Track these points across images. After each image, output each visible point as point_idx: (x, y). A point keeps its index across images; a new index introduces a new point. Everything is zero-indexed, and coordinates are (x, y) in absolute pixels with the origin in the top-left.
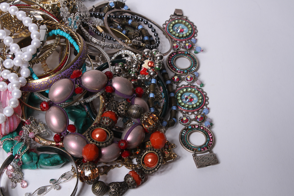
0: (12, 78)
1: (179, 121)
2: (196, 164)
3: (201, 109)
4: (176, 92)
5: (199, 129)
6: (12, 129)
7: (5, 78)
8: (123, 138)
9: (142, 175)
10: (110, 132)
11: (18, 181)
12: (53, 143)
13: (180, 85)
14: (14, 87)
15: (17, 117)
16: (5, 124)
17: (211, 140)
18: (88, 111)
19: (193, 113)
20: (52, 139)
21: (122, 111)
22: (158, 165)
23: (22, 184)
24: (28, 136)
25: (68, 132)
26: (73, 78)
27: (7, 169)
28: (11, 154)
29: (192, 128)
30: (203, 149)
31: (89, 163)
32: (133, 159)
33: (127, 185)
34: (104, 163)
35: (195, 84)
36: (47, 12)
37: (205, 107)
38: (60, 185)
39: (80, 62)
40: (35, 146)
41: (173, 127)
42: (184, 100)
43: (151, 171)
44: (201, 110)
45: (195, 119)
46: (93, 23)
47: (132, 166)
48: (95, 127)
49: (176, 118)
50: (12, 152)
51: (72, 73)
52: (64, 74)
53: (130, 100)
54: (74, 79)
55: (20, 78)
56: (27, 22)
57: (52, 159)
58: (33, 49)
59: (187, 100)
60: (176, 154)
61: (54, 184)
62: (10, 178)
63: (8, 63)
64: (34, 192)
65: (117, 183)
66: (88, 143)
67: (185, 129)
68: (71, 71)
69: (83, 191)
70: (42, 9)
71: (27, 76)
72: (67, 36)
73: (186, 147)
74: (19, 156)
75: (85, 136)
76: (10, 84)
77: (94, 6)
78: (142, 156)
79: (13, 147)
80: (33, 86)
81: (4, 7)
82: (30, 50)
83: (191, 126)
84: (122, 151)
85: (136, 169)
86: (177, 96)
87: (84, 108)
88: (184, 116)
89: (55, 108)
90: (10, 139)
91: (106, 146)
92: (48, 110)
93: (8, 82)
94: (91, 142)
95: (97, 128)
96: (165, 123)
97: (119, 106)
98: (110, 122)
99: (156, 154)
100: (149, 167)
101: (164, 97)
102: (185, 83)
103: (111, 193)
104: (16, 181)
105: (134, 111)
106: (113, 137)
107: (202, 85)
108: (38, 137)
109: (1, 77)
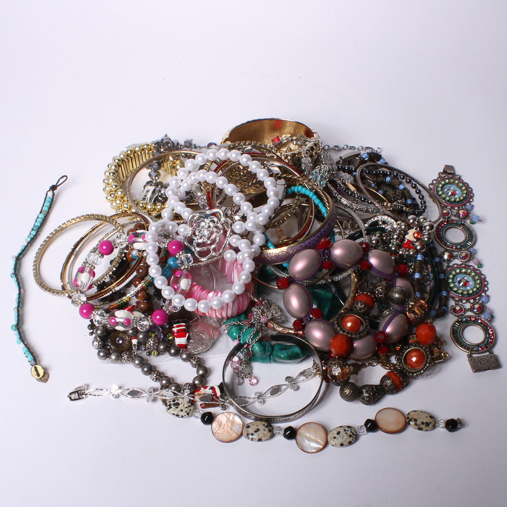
0: (243, 245)
1: (451, 310)
2: (472, 367)
3: (478, 296)
4: (447, 272)
5: (475, 322)
6: (240, 311)
7: (234, 245)
8: (381, 329)
9: (403, 378)
10: (364, 320)
11: (245, 377)
12: (290, 331)
13: (451, 264)
14: (246, 257)
15: (247, 295)
16: (233, 304)
17: (492, 337)
18: (335, 292)
19: (468, 301)
20: (291, 325)
21: (381, 294)
22: (425, 365)
23: (250, 381)
24: (260, 320)
25: (312, 318)
26: (320, 249)
27: (232, 361)
28: (238, 342)
29: (467, 320)
30: (481, 348)
31: (339, 359)
32: (391, 356)
33: (384, 388)
34: (354, 360)
35: (471, 263)
36: (286, 163)
37: (483, 294)
38: (298, 384)
39: (328, 228)
40: (266, 333)
41: (443, 318)
42: (457, 284)
43: (415, 372)
44: (478, 298)
45: (471, 309)
46: (342, 179)
47: (390, 365)
48: (345, 313)
49: (446, 306)
50: (240, 340)
51: (318, 243)
52: (308, 243)
53: (390, 281)
54: (322, 250)
55: (253, 246)
56: (262, 175)
57: (290, 351)
58: (270, 209)
59: (461, 284)
60: (447, 353)
61: (290, 382)
62: (235, 373)
63: (238, 227)
64: (266, 392)
65: (371, 386)
66: (336, 333)
67: (458, 321)
68: (317, 240)
69: (327, 394)
70: (279, 159)
71: (261, 244)
72: (311, 194)
73: (459, 344)
74: (249, 345)
75: (333, 324)
76: (240, 253)
77: (341, 157)
78: (403, 353)
79: (240, 333)
80: (268, 257)
81: (234, 155)
82: (266, 211)
83: (466, 317)
84: (379, 345)
85: (396, 369)
86: (448, 278)
87: (331, 288)
88: (456, 304)
89: (296, 286)
90: (237, 323)
91: (360, 338)
92: (288, 289)
93: (237, 250)
94: (341, 332)
95: (348, 314)
96: (433, 313)
97: (376, 287)
98: (365, 307)
99: (423, 352)
100: (413, 367)
101: (432, 279)
102: (457, 262)
103: (363, 398)
104: (243, 376)
105: (397, 295)
106: (368, 327)
107: (480, 265)
108: (272, 322)
109: (229, 244)
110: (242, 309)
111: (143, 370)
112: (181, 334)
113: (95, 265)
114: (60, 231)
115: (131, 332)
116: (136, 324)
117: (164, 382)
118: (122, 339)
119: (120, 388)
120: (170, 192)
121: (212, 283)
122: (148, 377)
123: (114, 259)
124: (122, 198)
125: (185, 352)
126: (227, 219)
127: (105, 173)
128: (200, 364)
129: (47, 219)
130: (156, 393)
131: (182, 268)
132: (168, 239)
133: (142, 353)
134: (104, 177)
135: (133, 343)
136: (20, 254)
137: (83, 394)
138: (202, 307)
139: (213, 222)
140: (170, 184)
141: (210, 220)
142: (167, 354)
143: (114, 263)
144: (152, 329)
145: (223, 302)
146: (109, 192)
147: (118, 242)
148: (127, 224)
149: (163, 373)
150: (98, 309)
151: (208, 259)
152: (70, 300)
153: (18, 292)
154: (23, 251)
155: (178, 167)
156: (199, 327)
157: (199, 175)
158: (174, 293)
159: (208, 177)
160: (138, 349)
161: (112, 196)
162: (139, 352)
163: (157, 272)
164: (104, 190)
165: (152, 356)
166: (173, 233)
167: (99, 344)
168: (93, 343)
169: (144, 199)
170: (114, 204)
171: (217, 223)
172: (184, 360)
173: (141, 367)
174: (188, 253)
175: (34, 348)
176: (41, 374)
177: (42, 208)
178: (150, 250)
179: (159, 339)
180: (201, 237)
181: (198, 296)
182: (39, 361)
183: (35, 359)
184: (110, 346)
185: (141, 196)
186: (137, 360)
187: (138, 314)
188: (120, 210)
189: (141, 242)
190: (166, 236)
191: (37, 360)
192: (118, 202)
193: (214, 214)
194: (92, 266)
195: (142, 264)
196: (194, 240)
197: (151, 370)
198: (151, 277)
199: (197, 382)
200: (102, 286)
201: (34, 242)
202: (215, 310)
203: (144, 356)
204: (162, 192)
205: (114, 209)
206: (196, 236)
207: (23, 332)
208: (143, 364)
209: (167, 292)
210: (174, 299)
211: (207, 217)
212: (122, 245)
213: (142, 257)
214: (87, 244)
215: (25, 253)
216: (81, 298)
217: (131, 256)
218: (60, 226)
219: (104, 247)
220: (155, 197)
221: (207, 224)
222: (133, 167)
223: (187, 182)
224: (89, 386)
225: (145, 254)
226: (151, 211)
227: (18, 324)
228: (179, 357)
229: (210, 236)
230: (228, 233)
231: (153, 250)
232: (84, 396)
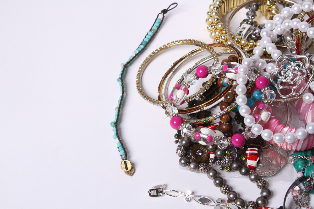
6: (309, 148)
11: (303, 206)
16: (304, 141)
27: (294, 190)
28: (302, 174)
50: (304, 173)
62: (294, 200)
74: (312, 179)
90: (304, 157)
104: (301, 205)
109: (310, 88)
110: (310, 147)
111: (215, 181)
112: (253, 157)
113: (190, 85)
114: (164, 49)
115: (211, 147)
116: (217, 142)
117: (231, 196)
118: (202, 152)
119: (193, 193)
120: (264, 33)
121: (286, 118)
122: (219, 189)
123: (207, 82)
124: (221, 30)
125: (254, 173)
126: (312, 66)
127: (210, 6)
128: (265, 186)
129: (155, 37)
130: (223, 204)
131: (265, 102)
132: (257, 74)
133: (216, 167)
134: (208, 10)
135: (211, 157)
136: (128, 63)
137: (161, 192)
138: (276, 139)
139: (299, 66)
140: (266, 26)
141: (296, 64)
142: (237, 173)
143: (206, 86)
144: (229, 148)
145: (296, 138)
146: (210, 23)
147: (213, 69)
148: (222, 54)
149: (231, 188)
150: (186, 122)
151: (288, 98)
152: (164, 110)
153: (121, 95)
154: (131, 60)
155: (273, 12)
156: (270, 154)
157: (293, 23)
158: (254, 122)
159: (301, 26)
160: (214, 163)
161: (213, 27)
162: (214, 165)
163: (243, 102)
164: (206, 20)
165: (224, 171)
166: (261, 69)
167: (182, 152)
168: (177, 151)
169: (240, 34)
170: (213, 34)
171: (302, 68)
172: (252, 180)
173: (214, 179)
174: (272, 90)
175: (127, 145)
176: (129, 168)
177: (152, 27)
178: (240, 82)
179: (233, 158)
180: (285, 78)
181: (275, 128)
182: (129, 157)
183: (126, 155)
184: (191, 156)
185: (237, 31)
186: (212, 172)
187: (219, 133)
188: (218, 41)
189: (233, 73)
190: (255, 72)
191: (128, 155)
192: (217, 33)
193: (300, 59)
194: (188, 85)
195: (230, 92)
196: (279, 78)
197: (222, 183)
198: (236, 104)
199: (260, 202)
200: (193, 103)
201: (140, 54)
202: (287, 143)
203: (218, 169)
204: (257, 31)
205: (213, 38)
206: (281, 75)
207: (120, 129)
208: (216, 177)
209: (248, 120)
210: (254, 128)
211: (294, 60)
212: (216, 72)
213: (232, 86)
214: (185, 64)
215: (132, 63)
216: (174, 110)
217: (221, 82)
218: (165, 45)
219: (201, 71)
220: (249, 34)
221: (293, 67)
222: (234, 5)
223: (280, 27)
224: (167, 187)
225: (234, 83)
226: (244, 46)
227: (117, 122)
228: (248, 176)
229: (294, 79)
230: (311, 78)
231: (243, 81)
232: (161, 194)
